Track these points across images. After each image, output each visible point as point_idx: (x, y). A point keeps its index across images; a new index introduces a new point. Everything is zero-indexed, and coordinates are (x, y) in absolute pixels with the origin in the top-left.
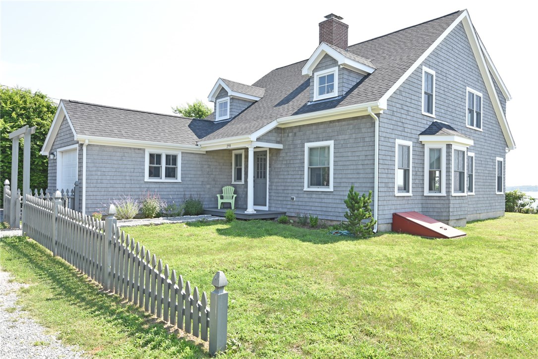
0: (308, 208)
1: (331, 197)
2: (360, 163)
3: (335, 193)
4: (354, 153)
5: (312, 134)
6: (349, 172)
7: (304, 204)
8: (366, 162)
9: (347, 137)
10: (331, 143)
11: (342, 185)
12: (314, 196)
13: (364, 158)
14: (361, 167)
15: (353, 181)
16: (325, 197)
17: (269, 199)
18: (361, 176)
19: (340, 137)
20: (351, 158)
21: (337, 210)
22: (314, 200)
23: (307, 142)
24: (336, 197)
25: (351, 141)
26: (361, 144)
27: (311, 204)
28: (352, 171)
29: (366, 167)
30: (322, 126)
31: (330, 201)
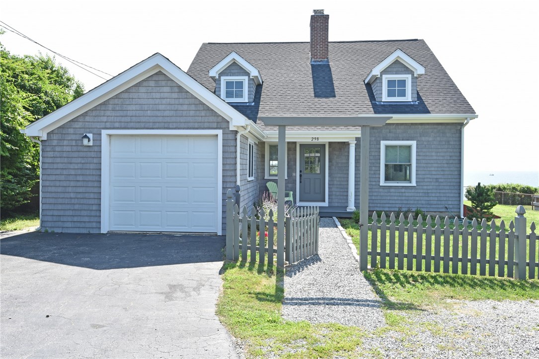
0: (385, 202)
1: (413, 191)
2: (445, 162)
3: (418, 187)
4: (438, 153)
5: (390, 132)
6: (433, 169)
7: (379, 198)
8: (451, 162)
9: (431, 139)
10: (413, 143)
11: (426, 180)
12: (392, 190)
13: (449, 158)
14: (446, 165)
15: (438, 177)
16: (407, 191)
17: (329, 195)
18: (446, 173)
19: (423, 139)
20: (435, 158)
21: (420, 202)
22: (392, 194)
23: (383, 140)
24: (419, 191)
25: (435, 143)
26: (446, 146)
27: (388, 198)
28: (436, 169)
29: (452, 165)
30: (402, 127)
31: (412, 194)
